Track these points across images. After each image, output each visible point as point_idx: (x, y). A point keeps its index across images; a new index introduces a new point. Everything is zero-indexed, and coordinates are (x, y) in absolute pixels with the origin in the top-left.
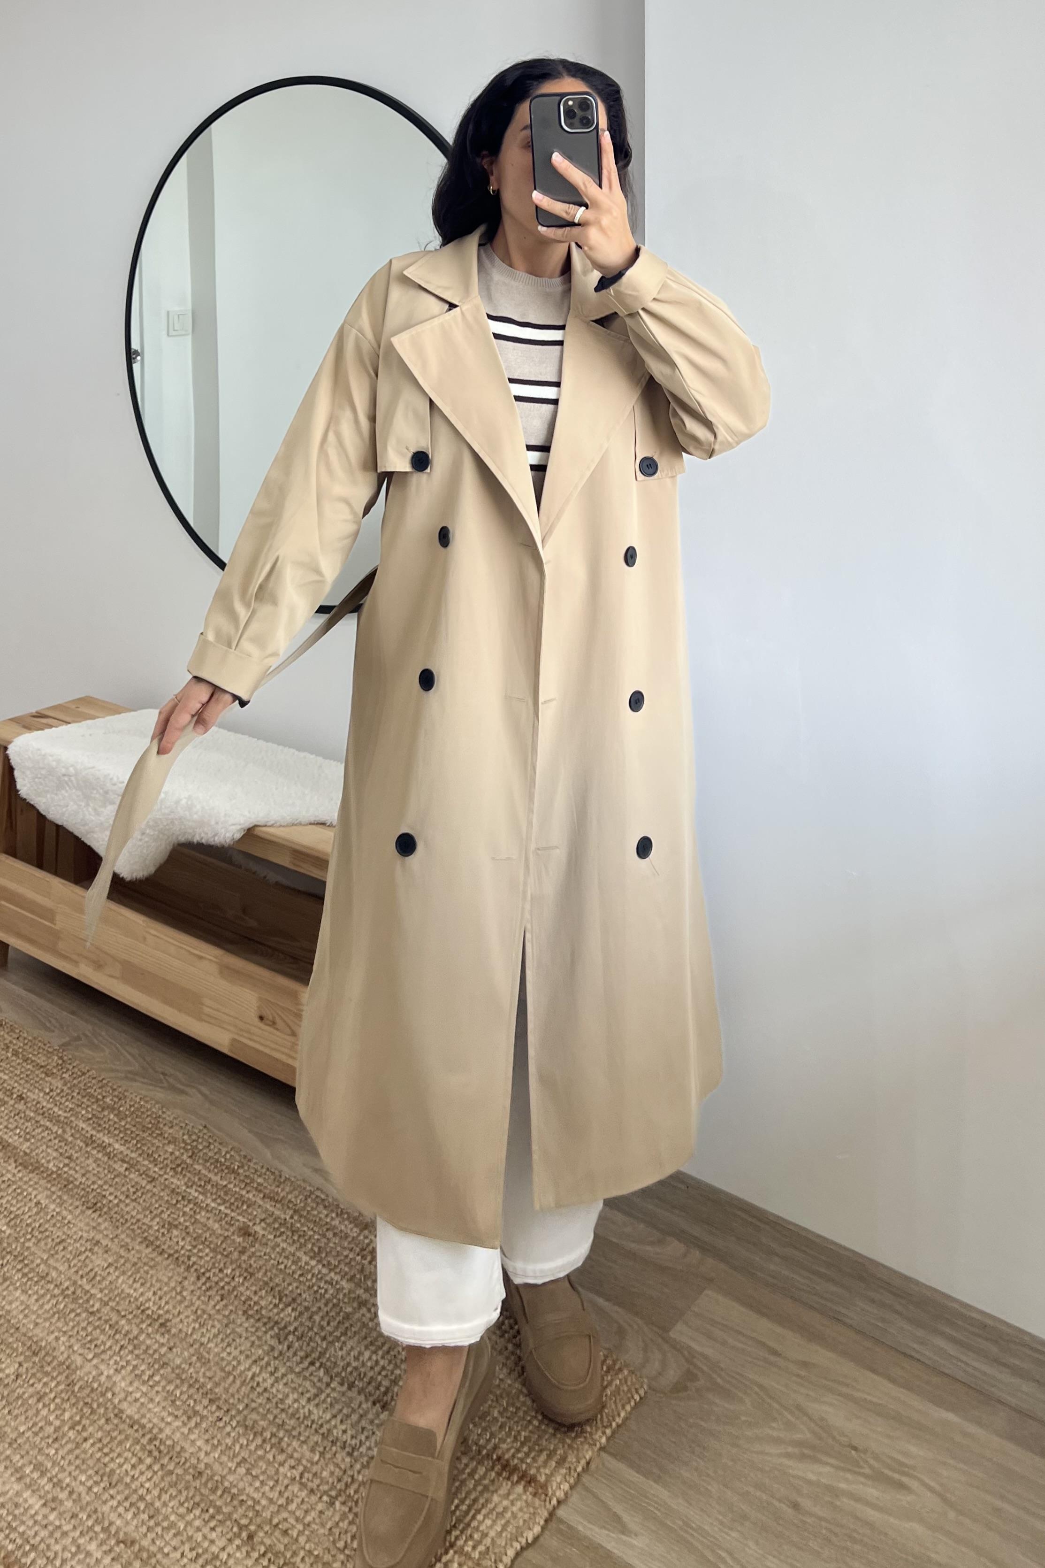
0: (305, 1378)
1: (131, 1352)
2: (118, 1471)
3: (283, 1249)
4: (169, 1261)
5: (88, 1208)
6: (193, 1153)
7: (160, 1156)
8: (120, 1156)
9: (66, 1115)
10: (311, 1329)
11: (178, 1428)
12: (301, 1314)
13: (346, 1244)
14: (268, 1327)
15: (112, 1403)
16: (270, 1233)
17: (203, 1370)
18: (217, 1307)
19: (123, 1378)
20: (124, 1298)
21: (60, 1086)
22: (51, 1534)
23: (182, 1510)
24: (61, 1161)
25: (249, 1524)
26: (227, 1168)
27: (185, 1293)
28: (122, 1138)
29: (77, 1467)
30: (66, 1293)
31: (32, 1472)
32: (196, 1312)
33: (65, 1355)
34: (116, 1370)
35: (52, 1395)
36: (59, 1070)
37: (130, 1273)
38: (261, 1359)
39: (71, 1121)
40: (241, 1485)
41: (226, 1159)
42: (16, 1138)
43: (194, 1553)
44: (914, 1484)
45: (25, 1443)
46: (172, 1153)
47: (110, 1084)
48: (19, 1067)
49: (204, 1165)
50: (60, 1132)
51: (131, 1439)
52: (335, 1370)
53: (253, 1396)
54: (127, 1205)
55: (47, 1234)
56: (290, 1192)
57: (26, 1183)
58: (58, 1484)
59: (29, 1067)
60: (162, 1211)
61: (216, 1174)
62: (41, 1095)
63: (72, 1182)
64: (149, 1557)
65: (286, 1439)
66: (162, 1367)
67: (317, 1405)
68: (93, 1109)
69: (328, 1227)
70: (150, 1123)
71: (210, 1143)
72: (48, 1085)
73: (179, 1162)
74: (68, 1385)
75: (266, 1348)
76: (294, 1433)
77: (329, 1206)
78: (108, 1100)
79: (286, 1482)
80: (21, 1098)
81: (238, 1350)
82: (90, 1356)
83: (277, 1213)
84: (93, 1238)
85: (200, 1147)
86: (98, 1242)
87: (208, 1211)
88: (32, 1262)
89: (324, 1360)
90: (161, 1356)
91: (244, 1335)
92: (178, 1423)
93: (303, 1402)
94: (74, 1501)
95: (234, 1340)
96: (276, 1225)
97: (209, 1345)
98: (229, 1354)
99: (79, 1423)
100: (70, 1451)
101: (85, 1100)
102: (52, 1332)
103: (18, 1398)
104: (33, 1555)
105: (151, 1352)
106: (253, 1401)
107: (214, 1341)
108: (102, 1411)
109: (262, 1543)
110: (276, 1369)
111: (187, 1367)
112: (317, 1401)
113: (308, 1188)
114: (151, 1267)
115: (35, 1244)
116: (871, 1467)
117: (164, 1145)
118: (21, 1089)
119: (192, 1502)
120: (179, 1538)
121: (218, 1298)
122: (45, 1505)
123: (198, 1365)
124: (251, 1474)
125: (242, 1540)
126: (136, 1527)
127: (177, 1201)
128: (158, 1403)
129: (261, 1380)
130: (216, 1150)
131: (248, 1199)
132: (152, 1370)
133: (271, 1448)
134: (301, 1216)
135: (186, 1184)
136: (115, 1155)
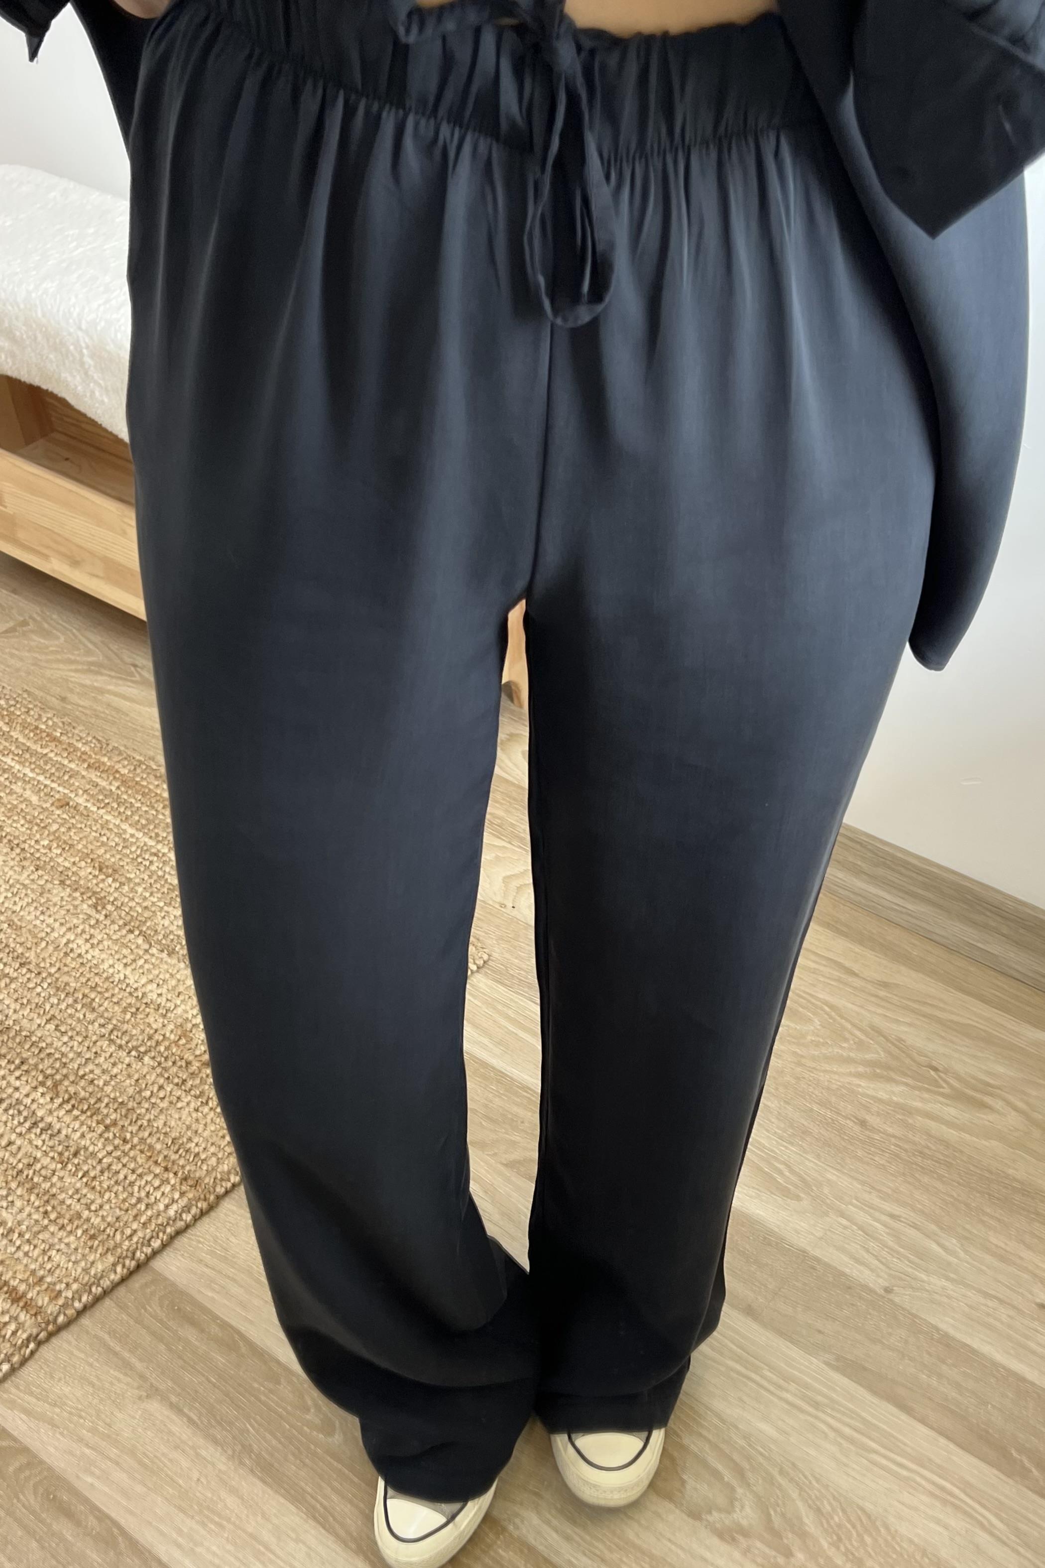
0: (123, 945)
3: (107, 821)
10: (132, 899)
12: (122, 884)
14: (85, 896)
16: (94, 805)
26: (48, 735)
41: (47, 726)
49: (21, 732)
53: (66, 960)
56: (119, 762)
61: (35, 742)
67: (134, 970)
69: (158, 798)
71: (29, 709)
75: (82, 916)
81: (52, 918)
83: (104, 784)
85: (18, 713)
87: (25, 781)
96: (101, 797)
109: (66, 1091)
125: (47, 1088)
131: (71, 769)
134: (129, 787)
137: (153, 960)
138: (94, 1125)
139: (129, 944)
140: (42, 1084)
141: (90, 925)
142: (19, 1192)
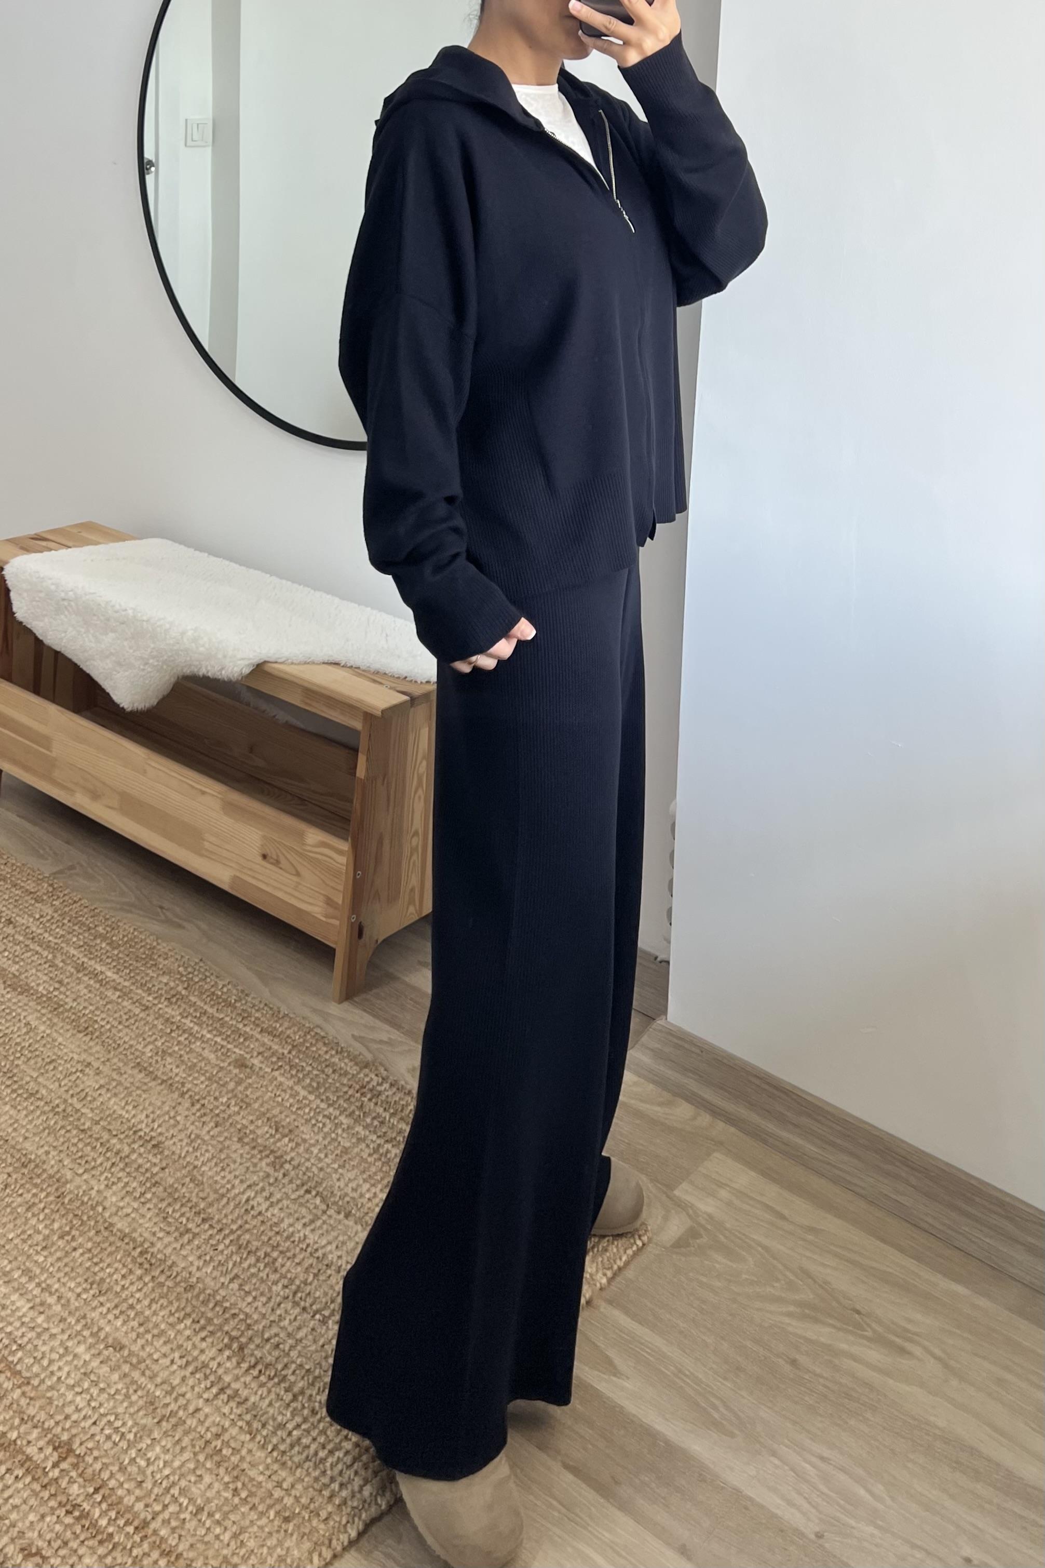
0: (301, 1205)
1: (123, 1170)
2: (108, 1280)
3: (281, 1084)
4: (163, 1086)
5: (79, 1032)
6: (188, 985)
7: (154, 986)
8: (112, 984)
9: (56, 941)
10: (308, 1160)
11: (170, 1243)
12: (298, 1145)
13: (345, 1082)
14: (263, 1154)
15: (102, 1217)
16: (267, 1066)
17: (196, 1190)
18: (212, 1133)
19: (114, 1194)
20: (115, 1119)
21: (50, 913)
22: (39, 1335)
23: (171, 1320)
24: (50, 985)
25: (241, 1336)
26: (225, 1001)
27: (178, 1118)
28: (115, 967)
29: (66, 1274)
30: (57, 1110)
31: (20, 1277)
32: (190, 1137)
33: (55, 1169)
34: (107, 1186)
35: (42, 1205)
36: (49, 897)
37: (122, 1096)
38: (256, 1184)
39: (62, 948)
40: (233, 1300)
41: (222, 993)
42: (5, 960)
43: (184, 1360)
44: (917, 1351)
45: (13, 1249)
46: (166, 984)
47: (103, 914)
48: (8, 892)
49: (199, 997)
50: (50, 957)
51: (122, 1252)
52: (332, 1199)
53: (249, 1217)
54: (120, 1031)
55: (37, 1053)
56: (289, 1028)
57: (15, 1003)
58: (47, 1289)
59: (17, 892)
60: (156, 1040)
61: (212, 1006)
62: (31, 920)
63: (62, 1006)
64: (139, 1362)
65: (280, 1260)
66: (154, 1186)
67: (313, 1230)
68: (84, 937)
69: (328, 1063)
70: (144, 953)
71: (206, 977)
72: (38, 910)
73: (173, 992)
74: (59, 1197)
75: (261, 1174)
76: (288, 1254)
77: (329, 1044)
78: (100, 929)
79: (278, 1299)
80: (9, 922)
81: (232, 1175)
82: (81, 1171)
83: (275, 1047)
84: (84, 1060)
85: (196, 979)
86: (89, 1064)
87: (203, 1042)
88: (22, 1079)
89: (321, 1189)
90: (153, 1175)
91: (239, 1160)
92: (170, 1239)
93: (299, 1226)
94: (63, 1305)
95: (228, 1165)
96: (274, 1059)
97: (203, 1169)
98: (224, 1177)
99: (68, 1233)
100: (59, 1259)
101: (76, 928)
102: (42, 1146)
103: (7, 1206)
104: (20, 1354)
105: (143, 1170)
106: (246, 1222)
107: (208, 1164)
108: (92, 1223)
109: (252, 1355)
110: (271, 1194)
111: (180, 1187)
112: (312, 1227)
113: (307, 1025)
114: (144, 1091)
115: (25, 1063)
116: (874, 1331)
117: (158, 975)
118: (9, 912)
119: (183, 1313)
120: (169, 1346)
121: (212, 1124)
122: (32, 1308)
123: (191, 1185)
124: (244, 1290)
125: (233, 1351)
126: (126, 1333)
127: (172, 1031)
128: (150, 1219)
129: (255, 1204)
130: (213, 983)
131: (245, 1032)
132: (144, 1188)
133: (265, 1267)
134: (299, 1051)
135: (180, 1014)
136: (107, 983)
137: (332, 1222)
138: (282, 1393)
139: (308, 1205)
140: (228, 1347)
141: (270, 1185)
142: (209, 1465)
